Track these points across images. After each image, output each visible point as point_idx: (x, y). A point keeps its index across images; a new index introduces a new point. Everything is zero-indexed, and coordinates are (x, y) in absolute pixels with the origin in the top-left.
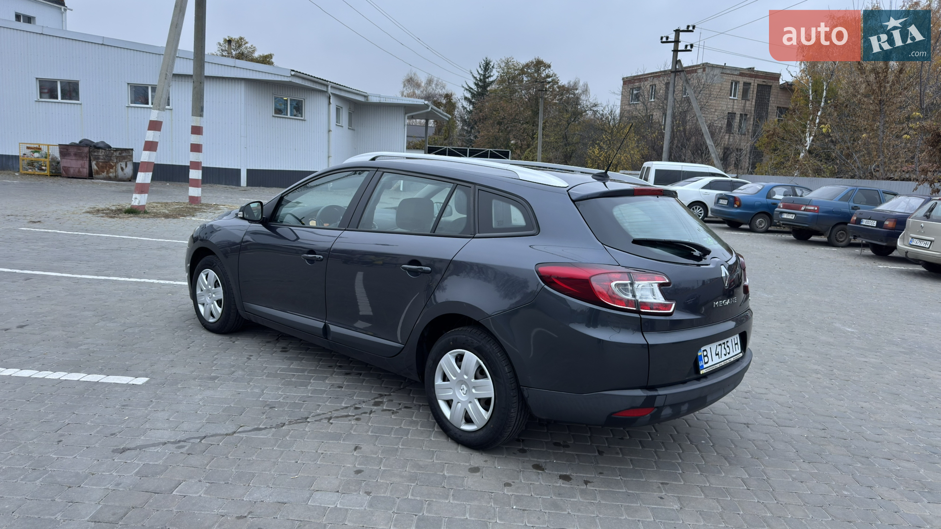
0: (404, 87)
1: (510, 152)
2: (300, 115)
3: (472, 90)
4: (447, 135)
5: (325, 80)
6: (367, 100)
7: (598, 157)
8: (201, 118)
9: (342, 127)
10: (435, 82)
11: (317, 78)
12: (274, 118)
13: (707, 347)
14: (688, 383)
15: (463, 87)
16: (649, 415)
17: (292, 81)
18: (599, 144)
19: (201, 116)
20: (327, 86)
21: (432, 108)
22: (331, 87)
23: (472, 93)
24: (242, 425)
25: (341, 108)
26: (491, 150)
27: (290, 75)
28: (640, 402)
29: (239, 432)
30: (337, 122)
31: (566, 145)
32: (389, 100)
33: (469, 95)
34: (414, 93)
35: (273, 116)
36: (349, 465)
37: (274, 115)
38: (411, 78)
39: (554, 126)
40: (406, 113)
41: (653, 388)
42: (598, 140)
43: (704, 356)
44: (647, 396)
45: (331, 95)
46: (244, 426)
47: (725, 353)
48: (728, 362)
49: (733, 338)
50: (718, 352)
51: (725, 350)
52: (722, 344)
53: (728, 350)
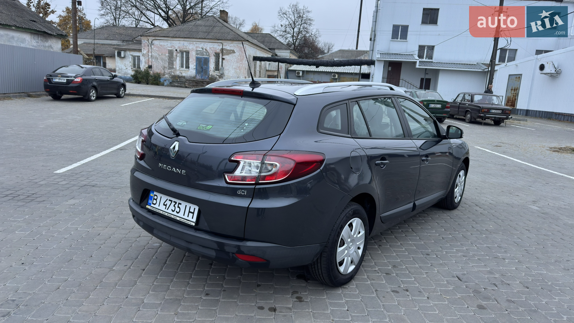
43: (154, 199)
47: (173, 210)
48: (172, 217)
49: (189, 205)
50: (167, 204)
51: (174, 207)
52: (173, 202)
53: (178, 210)
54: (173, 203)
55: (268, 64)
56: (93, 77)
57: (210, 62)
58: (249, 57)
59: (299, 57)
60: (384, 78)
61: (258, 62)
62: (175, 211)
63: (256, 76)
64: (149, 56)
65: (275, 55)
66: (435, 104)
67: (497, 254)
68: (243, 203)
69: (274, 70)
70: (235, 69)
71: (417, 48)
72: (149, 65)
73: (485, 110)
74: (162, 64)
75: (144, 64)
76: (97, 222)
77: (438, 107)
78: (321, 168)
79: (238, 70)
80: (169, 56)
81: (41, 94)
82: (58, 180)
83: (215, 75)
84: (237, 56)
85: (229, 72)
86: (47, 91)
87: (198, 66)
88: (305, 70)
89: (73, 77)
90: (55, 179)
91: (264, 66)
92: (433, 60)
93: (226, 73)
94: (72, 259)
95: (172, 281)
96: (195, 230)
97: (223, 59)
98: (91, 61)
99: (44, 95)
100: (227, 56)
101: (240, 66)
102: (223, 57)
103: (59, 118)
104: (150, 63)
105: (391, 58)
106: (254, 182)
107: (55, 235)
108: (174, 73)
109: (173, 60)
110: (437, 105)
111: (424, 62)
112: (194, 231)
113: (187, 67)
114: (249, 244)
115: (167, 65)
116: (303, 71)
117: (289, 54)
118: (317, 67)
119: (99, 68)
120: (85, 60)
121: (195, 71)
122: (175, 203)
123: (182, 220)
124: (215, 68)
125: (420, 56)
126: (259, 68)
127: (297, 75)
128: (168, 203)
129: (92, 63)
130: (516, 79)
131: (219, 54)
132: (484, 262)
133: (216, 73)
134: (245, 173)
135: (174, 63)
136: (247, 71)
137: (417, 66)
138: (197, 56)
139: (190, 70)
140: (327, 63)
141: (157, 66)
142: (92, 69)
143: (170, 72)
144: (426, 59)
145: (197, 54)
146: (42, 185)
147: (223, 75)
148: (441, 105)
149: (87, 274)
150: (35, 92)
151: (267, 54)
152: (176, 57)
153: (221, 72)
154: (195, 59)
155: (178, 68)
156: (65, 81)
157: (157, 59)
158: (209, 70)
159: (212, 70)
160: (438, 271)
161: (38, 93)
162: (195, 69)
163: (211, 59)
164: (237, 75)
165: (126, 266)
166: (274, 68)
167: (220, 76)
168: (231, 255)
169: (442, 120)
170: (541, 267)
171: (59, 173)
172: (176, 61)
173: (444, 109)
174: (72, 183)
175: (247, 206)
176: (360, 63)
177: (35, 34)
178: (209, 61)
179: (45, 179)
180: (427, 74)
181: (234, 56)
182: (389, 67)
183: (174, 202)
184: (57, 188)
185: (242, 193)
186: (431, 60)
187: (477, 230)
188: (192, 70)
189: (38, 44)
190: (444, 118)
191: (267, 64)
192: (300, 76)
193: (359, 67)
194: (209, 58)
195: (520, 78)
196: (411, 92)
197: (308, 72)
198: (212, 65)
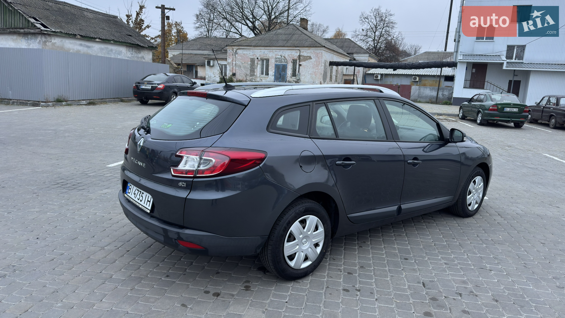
47: (139, 198)
48: (137, 205)
49: (148, 195)
50: (135, 193)
51: (139, 196)
52: (139, 191)
53: (141, 198)
54: (139, 193)
55: (346, 68)
56: (175, 84)
57: (287, 69)
58: (325, 62)
59: (380, 61)
60: (466, 80)
61: (335, 67)
62: (140, 200)
63: (332, 80)
64: (234, 65)
65: (353, 59)
66: (511, 107)
67: (486, 265)
68: (183, 194)
69: (351, 75)
70: (311, 74)
71: (505, 49)
72: (233, 73)
74: (244, 72)
75: (229, 72)
76: (114, 209)
77: (514, 110)
78: (261, 165)
79: (314, 76)
80: (251, 64)
81: (132, 99)
82: (104, 173)
83: (292, 81)
84: (313, 62)
85: (305, 77)
86: (135, 97)
87: (276, 73)
88: (384, 73)
89: (157, 84)
90: (104, 172)
91: (341, 71)
92: (524, 61)
93: (302, 78)
94: (78, 238)
95: (145, 262)
96: (151, 217)
97: (300, 65)
98: (179, 70)
99: (135, 100)
100: (304, 62)
101: (316, 72)
102: (300, 64)
103: (138, 120)
104: (234, 71)
105: (475, 59)
106: (192, 176)
107: (76, 217)
108: (254, 80)
109: (255, 68)
110: (513, 109)
111: (513, 63)
112: (149, 217)
113: (267, 74)
114: (188, 231)
115: (248, 72)
116: (382, 75)
117: (368, 57)
118: (394, 70)
119: (180, 76)
120: (174, 68)
121: (274, 78)
123: (143, 208)
124: (292, 74)
125: (509, 56)
126: (335, 72)
127: (375, 78)
128: (137, 192)
129: (180, 71)
131: (296, 60)
132: (464, 272)
133: (292, 79)
134: (188, 167)
135: (255, 70)
136: (322, 76)
137: (504, 68)
138: (276, 63)
139: (269, 77)
140: (405, 65)
141: (240, 74)
142: (173, 77)
143: (251, 79)
144: (515, 60)
145: (276, 61)
146: (91, 176)
147: (299, 81)
148: (518, 109)
149: (81, 251)
150: (127, 98)
151: (345, 59)
152: (257, 64)
153: (298, 78)
154: (274, 66)
155: (258, 76)
156: (150, 88)
157: (241, 67)
158: (287, 76)
159: (289, 76)
160: (406, 276)
161: (130, 98)
162: (274, 76)
163: (289, 65)
164: (313, 80)
165: (117, 246)
166: (351, 72)
167: (297, 81)
168: (173, 240)
169: (520, 125)
170: (530, 282)
171: (110, 167)
172: (257, 69)
173: (522, 113)
174: (115, 175)
175: (185, 197)
176: (441, 65)
177: (130, 46)
178: (287, 67)
179: (95, 171)
180: (517, 76)
181: (311, 62)
182: (473, 69)
184: (100, 179)
185: (182, 185)
186: (521, 61)
187: (480, 239)
188: (271, 77)
189: (132, 55)
190: (523, 123)
191: (344, 68)
192: (378, 80)
193: (440, 69)
194: (287, 64)
196: (485, 95)
197: (387, 75)
198: (289, 72)
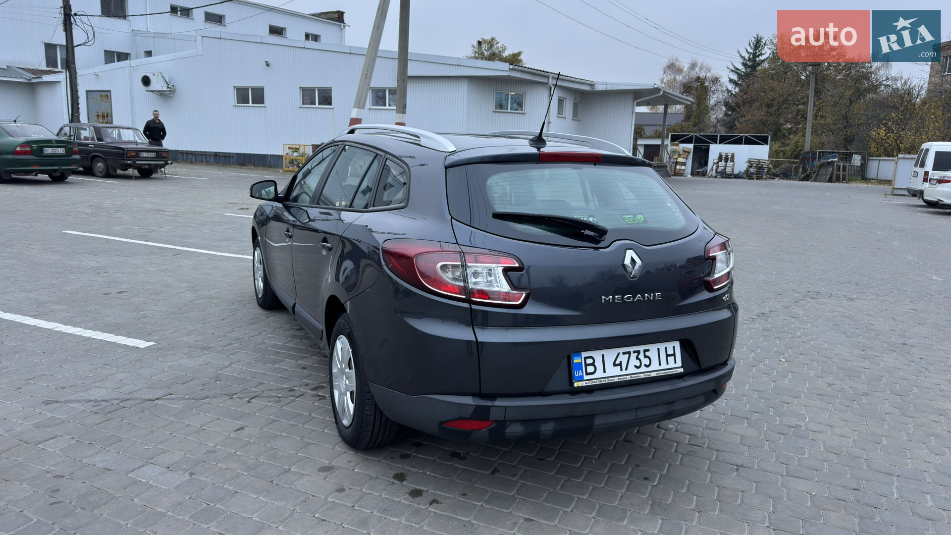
0: (664, 74)
1: (770, 137)
2: (520, 109)
3: (738, 71)
4: (697, 121)
5: (546, 72)
6: (593, 89)
7: (885, 140)
8: (404, 115)
9: (565, 118)
10: (699, 65)
11: (537, 70)
12: (494, 113)
13: (597, 355)
14: (553, 396)
15: (729, 68)
16: (486, 429)
17: (511, 75)
18: (884, 124)
19: (404, 112)
20: (548, 77)
21: (664, 92)
22: (552, 78)
23: (739, 74)
24: (172, 393)
25: (565, 99)
26: (746, 135)
27: (508, 69)
28: (468, 413)
29: (165, 399)
30: (558, 114)
31: (845, 127)
32: (616, 86)
33: (734, 77)
34: (675, 79)
35: (494, 112)
36: (211, 445)
37: (494, 110)
38: (672, 64)
39: (832, 105)
40: (635, 99)
41: (493, 397)
42: (885, 120)
43: (586, 365)
44: (477, 406)
45: (552, 86)
46: (172, 394)
47: (638, 365)
48: (641, 377)
49: (662, 346)
50: (621, 362)
51: (638, 361)
52: (632, 353)
53: (646, 361)
54: (634, 356)
62: (642, 366)
66: (52, 147)
73: (132, 154)
77: (59, 152)
110: (57, 149)
122: (636, 354)
123: (661, 373)
128: (623, 359)
130: (100, 98)
169: (66, 176)
173: (71, 156)
183: (634, 352)
190: (69, 173)
195: (109, 97)
